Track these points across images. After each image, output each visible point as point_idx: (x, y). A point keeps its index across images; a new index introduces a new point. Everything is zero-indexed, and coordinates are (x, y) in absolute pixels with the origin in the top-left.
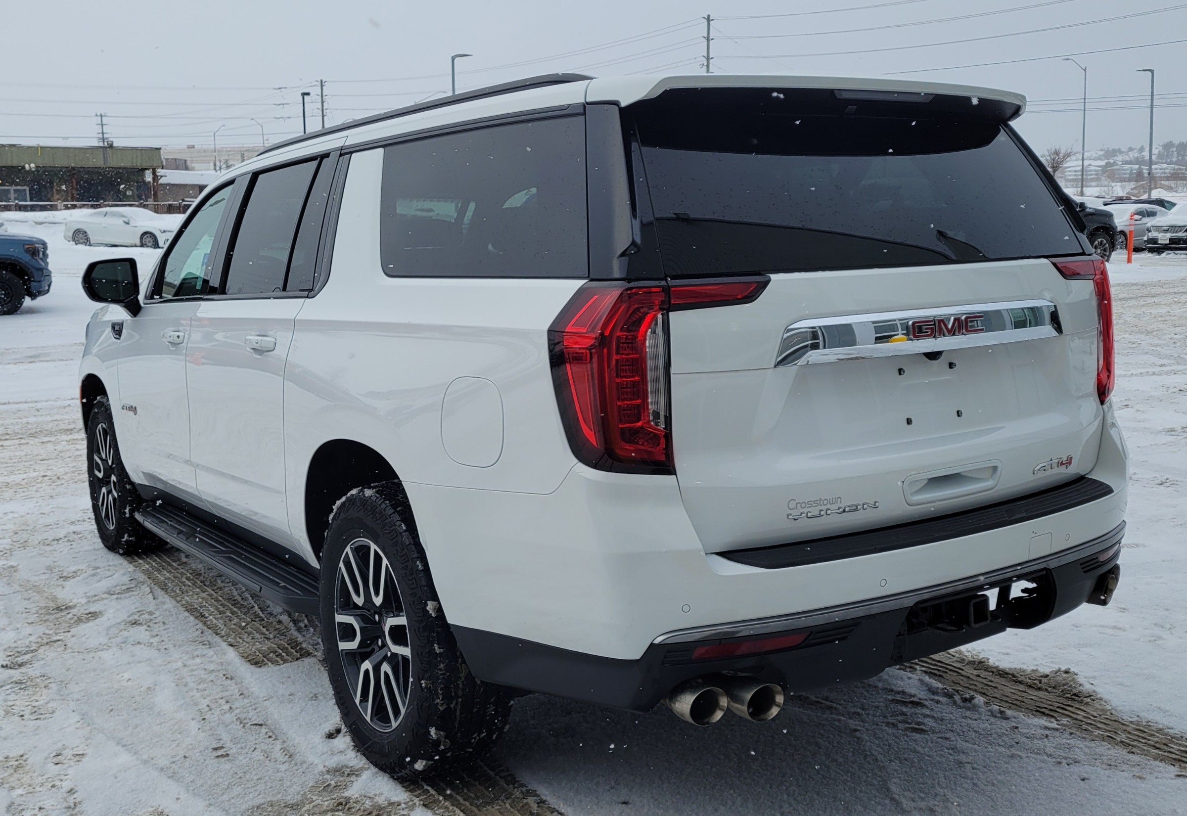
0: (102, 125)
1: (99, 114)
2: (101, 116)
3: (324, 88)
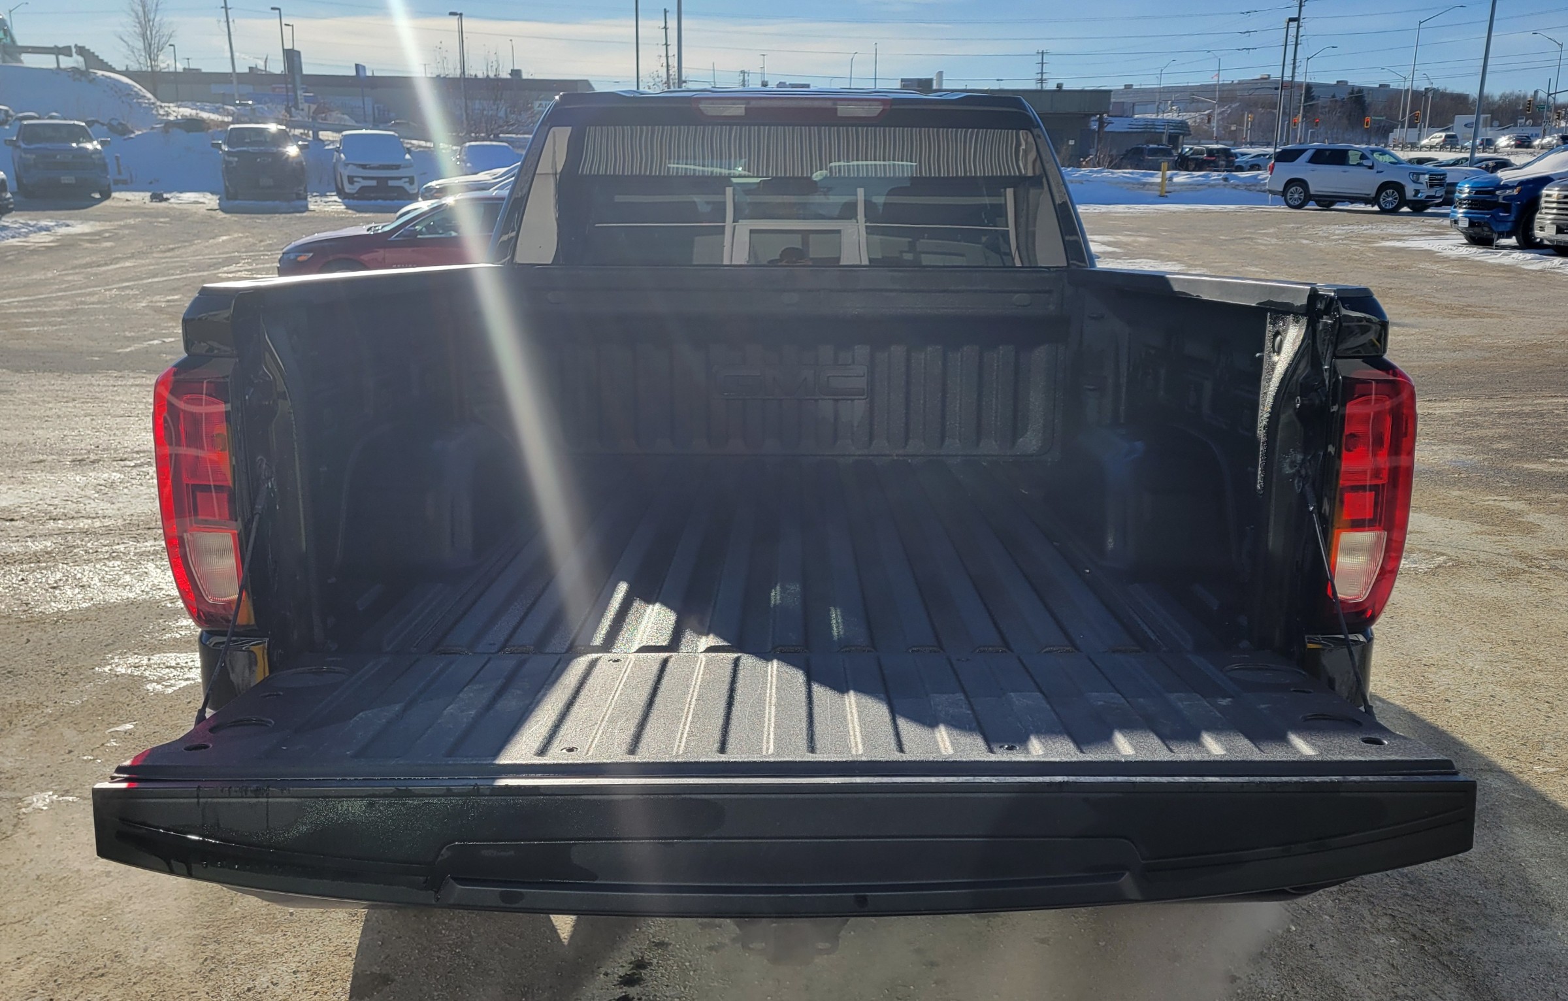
0: (1042, 63)
1: (1040, 51)
2: (1043, 53)
3: (1303, 8)
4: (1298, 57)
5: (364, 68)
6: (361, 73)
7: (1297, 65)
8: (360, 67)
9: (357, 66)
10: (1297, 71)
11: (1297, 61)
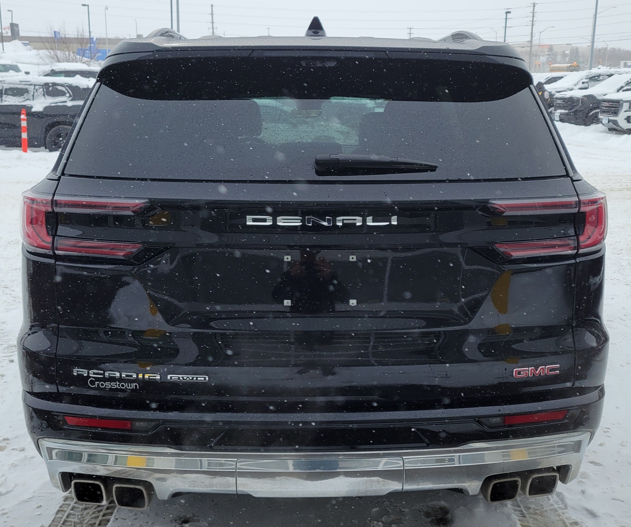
4: (534, 31)
5: (59, 33)
6: (58, 36)
7: (533, 35)
8: (57, 33)
9: (55, 32)
10: (533, 38)
11: (533, 34)
